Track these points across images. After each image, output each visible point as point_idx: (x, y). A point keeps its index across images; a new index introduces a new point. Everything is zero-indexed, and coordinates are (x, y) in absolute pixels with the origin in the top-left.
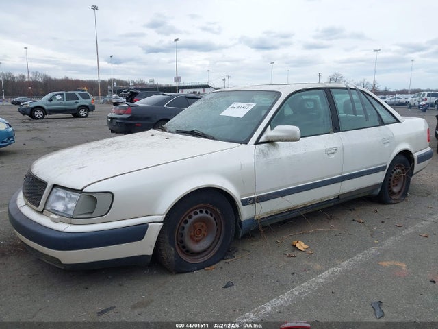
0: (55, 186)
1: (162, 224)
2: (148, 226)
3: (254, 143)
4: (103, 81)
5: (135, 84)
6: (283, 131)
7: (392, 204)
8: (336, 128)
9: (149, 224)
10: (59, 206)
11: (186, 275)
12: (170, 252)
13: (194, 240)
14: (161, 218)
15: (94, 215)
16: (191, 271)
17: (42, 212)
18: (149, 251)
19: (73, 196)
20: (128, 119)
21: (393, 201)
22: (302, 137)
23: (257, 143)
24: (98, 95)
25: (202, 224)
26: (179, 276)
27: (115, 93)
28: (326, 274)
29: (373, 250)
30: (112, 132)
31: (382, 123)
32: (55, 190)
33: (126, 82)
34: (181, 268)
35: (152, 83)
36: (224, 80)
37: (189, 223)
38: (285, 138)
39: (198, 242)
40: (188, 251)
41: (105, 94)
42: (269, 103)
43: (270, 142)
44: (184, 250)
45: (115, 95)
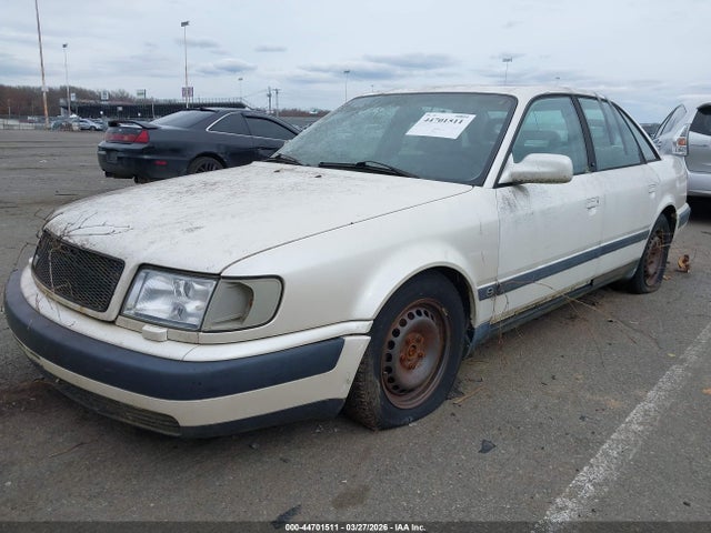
0: (143, 266)
1: (369, 338)
2: (344, 341)
3: (492, 185)
4: (51, 90)
5: (111, 98)
6: (543, 164)
7: (647, 293)
8: (592, 165)
9: (347, 339)
10: (159, 308)
11: (398, 431)
12: (375, 390)
13: (404, 367)
14: (366, 326)
15: (245, 324)
16: (404, 425)
17: (112, 323)
18: (342, 392)
19: (197, 287)
20: (142, 152)
21: (648, 289)
22: (575, 174)
23: (497, 185)
24: (43, 114)
25: (418, 336)
26: (387, 434)
27: (73, 111)
28: (635, 414)
29: (678, 370)
30: (108, 175)
31: (644, 161)
32: (142, 274)
33: (92, 93)
34: (389, 421)
35: (142, 97)
36: (270, 96)
37: (401, 335)
38: (547, 177)
39: (410, 368)
40: (396, 387)
41: (54, 112)
42: (503, 115)
43: (516, 183)
44: (390, 385)
45: (74, 116)
